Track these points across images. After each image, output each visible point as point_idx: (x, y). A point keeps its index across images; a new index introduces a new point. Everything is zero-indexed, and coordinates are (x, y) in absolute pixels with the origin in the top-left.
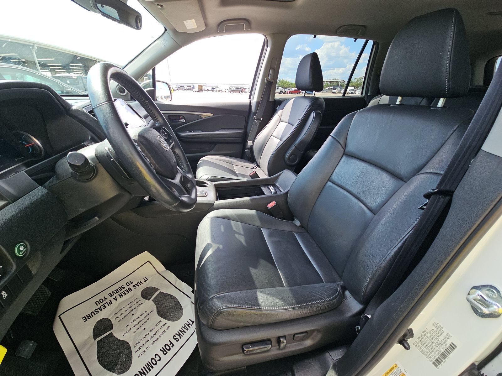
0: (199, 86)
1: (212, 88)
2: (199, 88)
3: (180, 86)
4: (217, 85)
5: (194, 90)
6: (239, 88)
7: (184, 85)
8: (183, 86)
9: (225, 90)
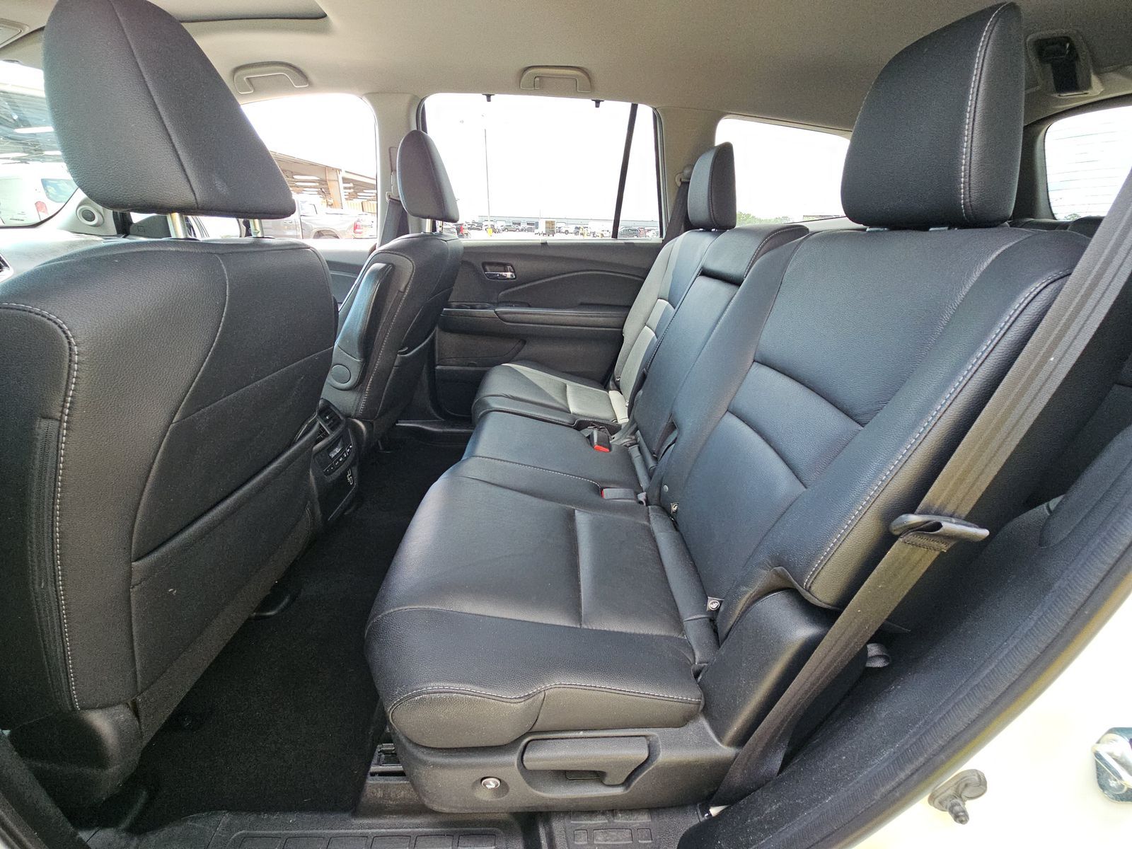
0: (547, 222)
1: (577, 228)
2: (546, 228)
3: (513, 223)
4: (584, 222)
5: (536, 231)
6: (633, 228)
7: (522, 220)
8: (519, 224)
9: (602, 232)
